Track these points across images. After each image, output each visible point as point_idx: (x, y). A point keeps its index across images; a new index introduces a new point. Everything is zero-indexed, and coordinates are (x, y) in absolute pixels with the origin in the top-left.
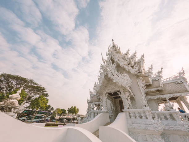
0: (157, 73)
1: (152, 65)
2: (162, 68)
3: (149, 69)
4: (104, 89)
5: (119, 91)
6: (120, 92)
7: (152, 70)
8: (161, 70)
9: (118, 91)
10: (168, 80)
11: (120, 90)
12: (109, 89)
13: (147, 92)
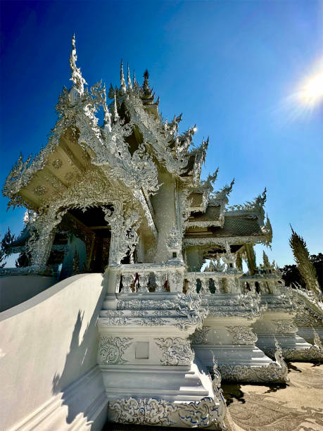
0: (221, 191)
1: (217, 171)
2: (233, 183)
3: (210, 178)
4: (57, 192)
5: (110, 207)
6: (112, 210)
7: (213, 182)
8: (230, 186)
9: (105, 206)
10: (236, 209)
11: (114, 202)
12: (79, 196)
13: (190, 228)
